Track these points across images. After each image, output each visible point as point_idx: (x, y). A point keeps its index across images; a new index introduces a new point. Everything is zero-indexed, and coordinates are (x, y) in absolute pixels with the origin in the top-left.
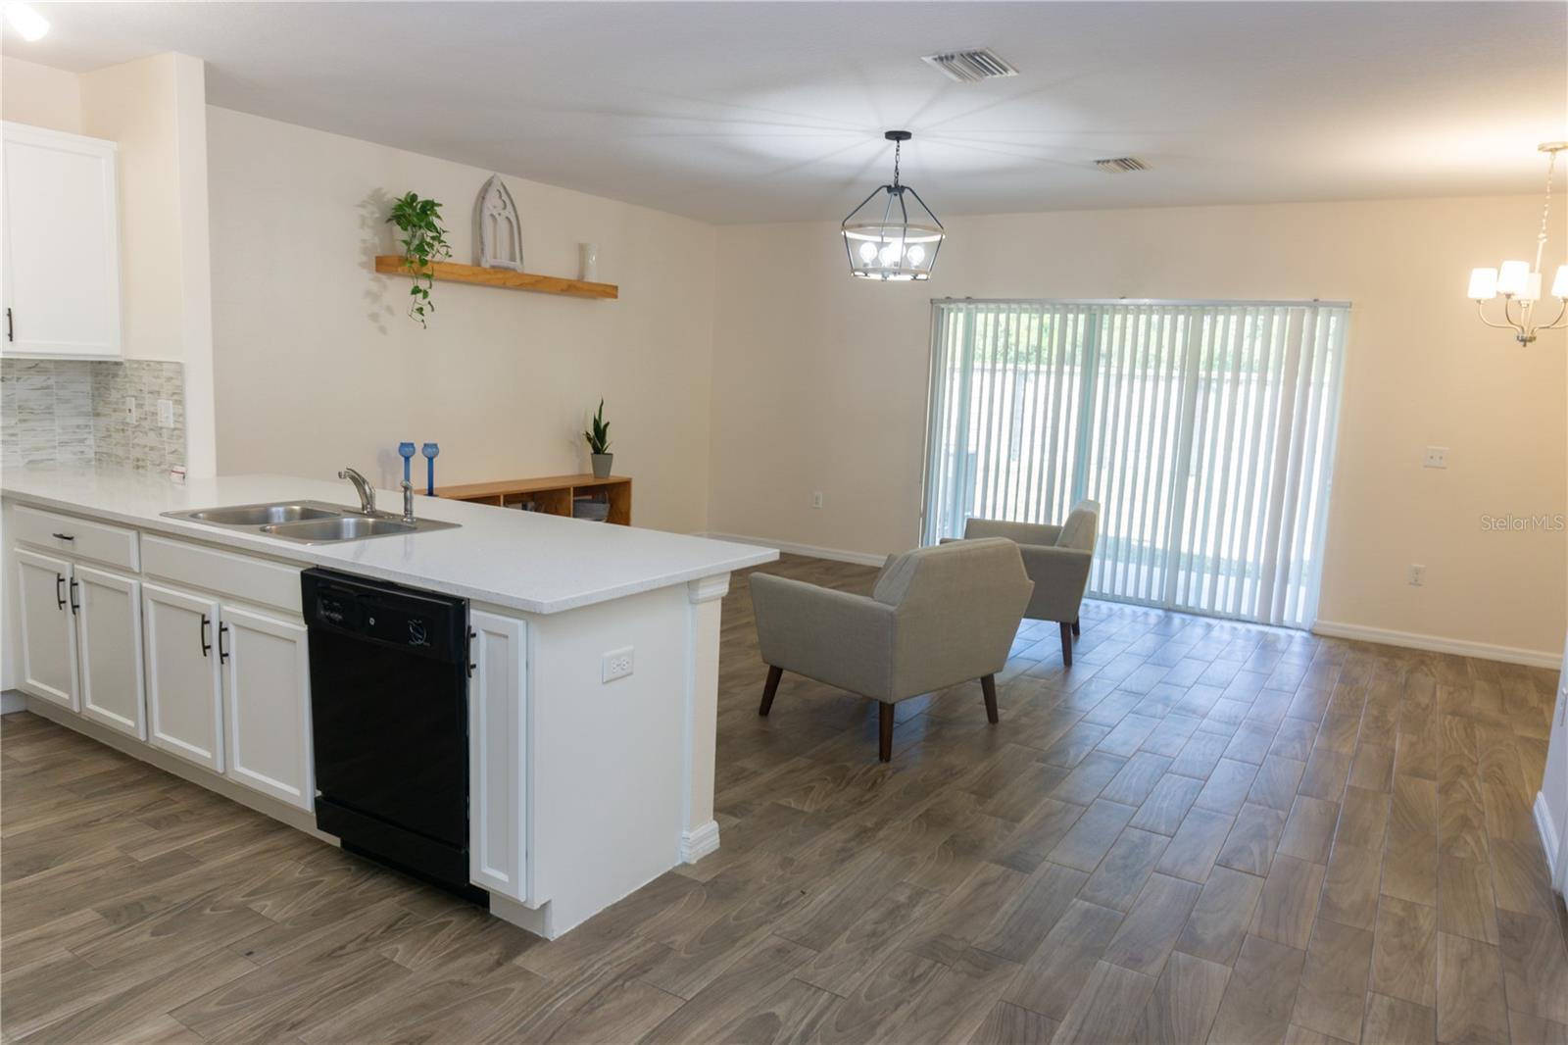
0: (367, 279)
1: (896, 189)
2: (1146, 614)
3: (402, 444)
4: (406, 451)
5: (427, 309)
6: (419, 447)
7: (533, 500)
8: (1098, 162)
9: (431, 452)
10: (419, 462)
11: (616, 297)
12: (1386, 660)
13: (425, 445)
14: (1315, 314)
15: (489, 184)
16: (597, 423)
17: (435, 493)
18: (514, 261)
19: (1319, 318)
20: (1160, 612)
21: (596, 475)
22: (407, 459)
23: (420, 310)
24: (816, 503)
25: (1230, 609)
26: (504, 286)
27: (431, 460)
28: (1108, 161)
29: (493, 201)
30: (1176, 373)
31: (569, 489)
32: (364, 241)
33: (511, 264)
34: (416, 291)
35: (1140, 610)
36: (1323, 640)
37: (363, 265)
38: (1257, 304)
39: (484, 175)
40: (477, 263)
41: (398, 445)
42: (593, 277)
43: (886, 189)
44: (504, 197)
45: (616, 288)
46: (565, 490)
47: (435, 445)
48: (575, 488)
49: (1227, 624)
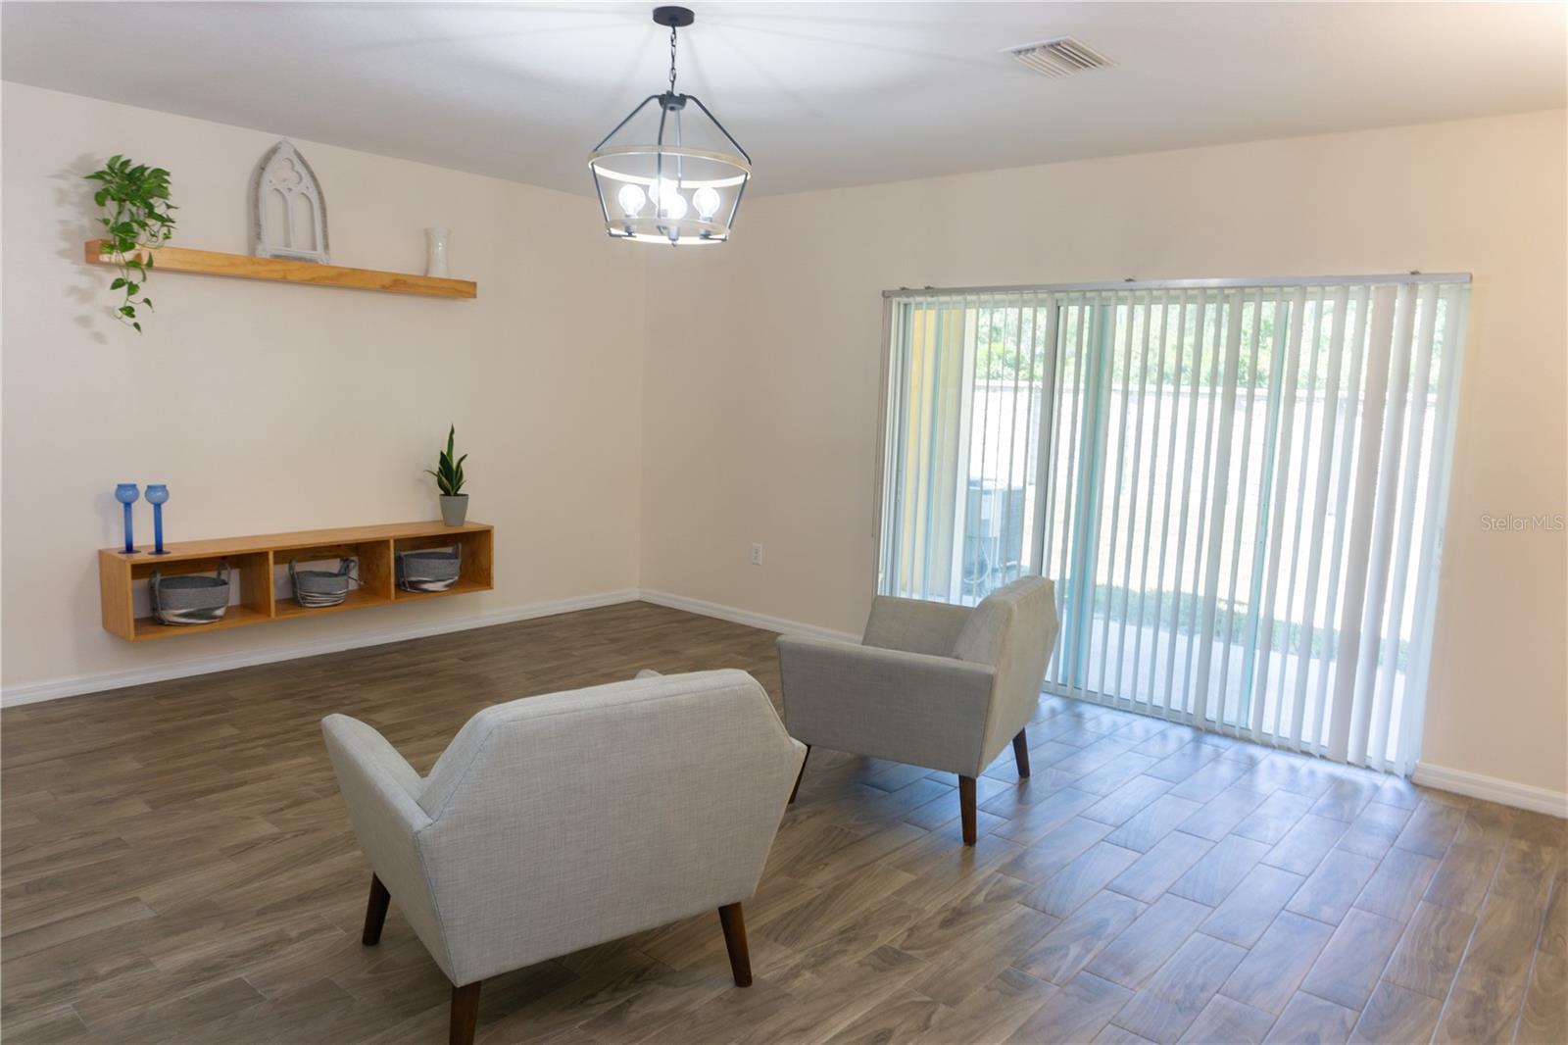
0: (72, 273)
1: (671, 101)
2: (1164, 735)
3: (120, 486)
4: (126, 496)
5: (141, 310)
6: (142, 489)
7: (357, 554)
8: (1020, 52)
9: (158, 497)
10: (143, 511)
11: (475, 296)
12: (1524, 846)
13: (149, 487)
14: (1413, 293)
15: (274, 151)
16: (445, 460)
17: (165, 549)
18: (314, 248)
19: (1419, 302)
20: (1186, 734)
21: (446, 522)
22: (128, 505)
23: (129, 311)
24: (756, 558)
25: (1286, 731)
26: (284, 280)
27: (158, 507)
28: (1034, 49)
29: (279, 173)
31: (388, 541)
32: (62, 222)
33: (308, 253)
34: (118, 284)
35: (1156, 726)
36: (1426, 797)
37: (63, 253)
38: (1323, 283)
39: (268, 140)
40: (252, 251)
41: (116, 487)
42: (439, 271)
43: (657, 101)
44: (299, 166)
45: (474, 285)
46: (384, 543)
47: (163, 488)
48: (395, 541)
49: (1281, 760)
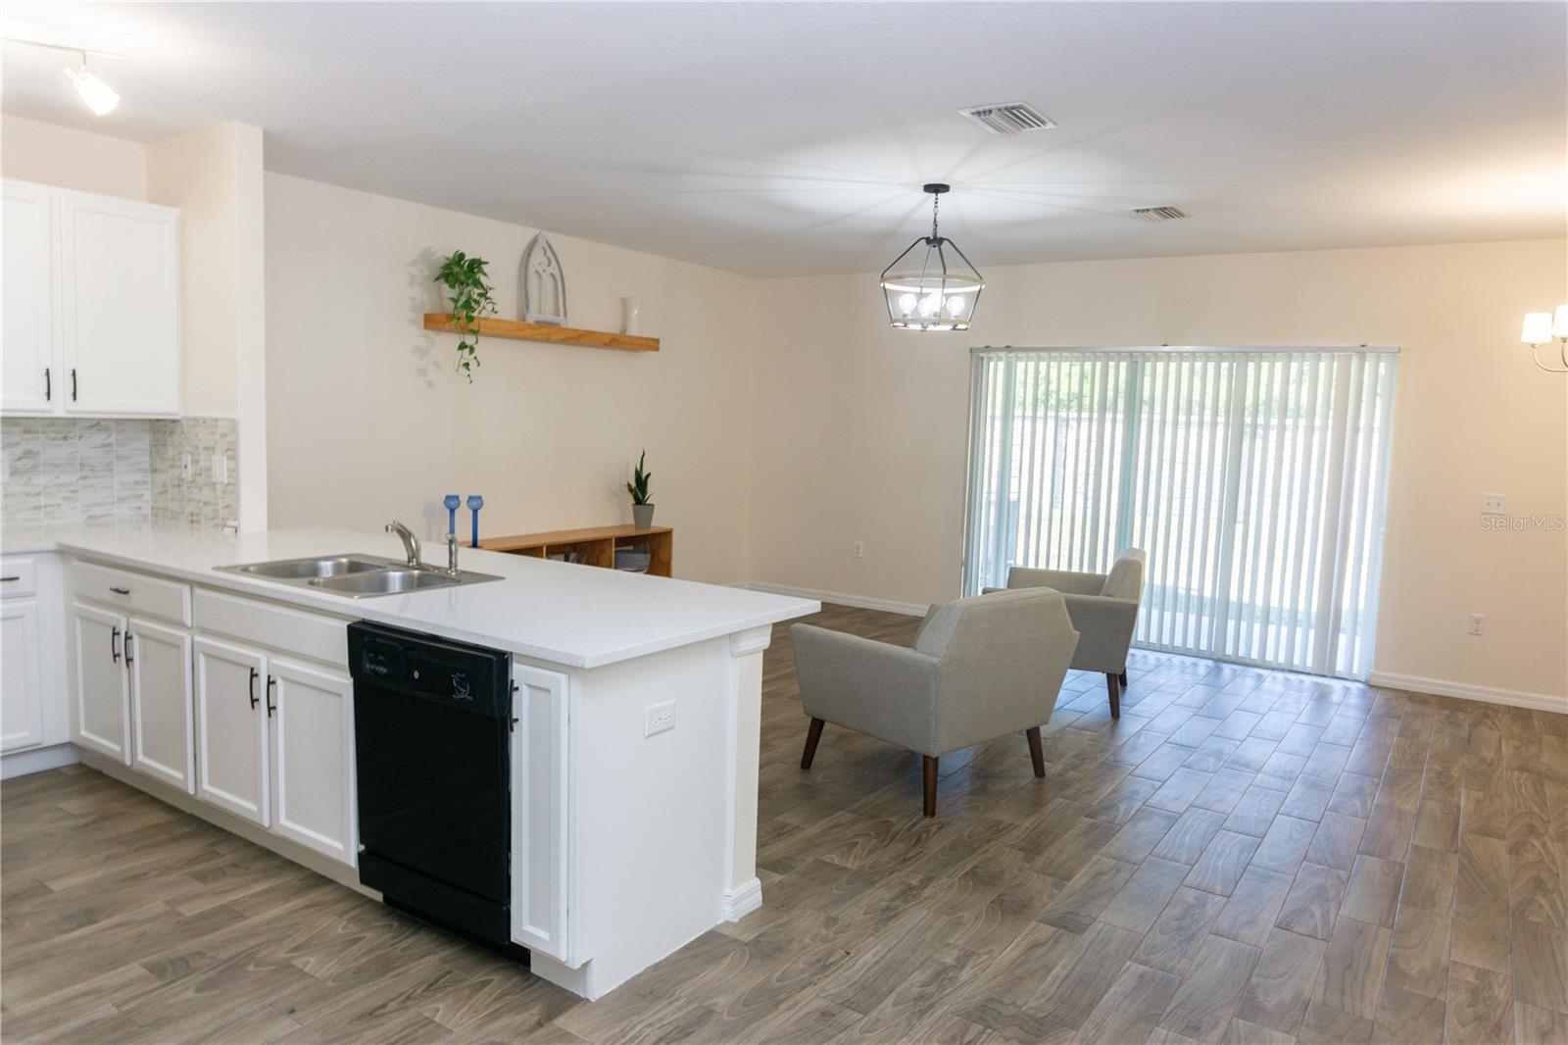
0: (416, 335)
1: (935, 241)
2: (1195, 665)
3: (447, 496)
4: (452, 503)
5: (473, 365)
6: (464, 500)
7: (575, 551)
8: (1138, 211)
9: (476, 504)
10: (464, 515)
11: (657, 349)
12: (1446, 712)
13: (470, 497)
14: (1362, 359)
15: (534, 242)
16: (638, 474)
17: (479, 544)
18: (558, 315)
19: (1367, 364)
20: (1210, 663)
21: (637, 526)
22: (452, 511)
23: (467, 365)
24: (857, 553)
25: (1282, 659)
26: (548, 340)
27: (475, 512)
28: (1148, 210)
29: (538, 258)
30: (1221, 419)
31: (611, 539)
32: (413, 298)
33: (555, 319)
34: (462, 346)
35: (1189, 660)
36: (1380, 691)
37: (412, 322)
38: (1302, 350)
39: (529, 233)
40: (523, 318)
41: (444, 497)
42: (634, 331)
43: (924, 241)
44: (549, 254)
45: (657, 341)
46: (607, 540)
47: (480, 497)
48: (616, 539)
49: (1279, 675)
